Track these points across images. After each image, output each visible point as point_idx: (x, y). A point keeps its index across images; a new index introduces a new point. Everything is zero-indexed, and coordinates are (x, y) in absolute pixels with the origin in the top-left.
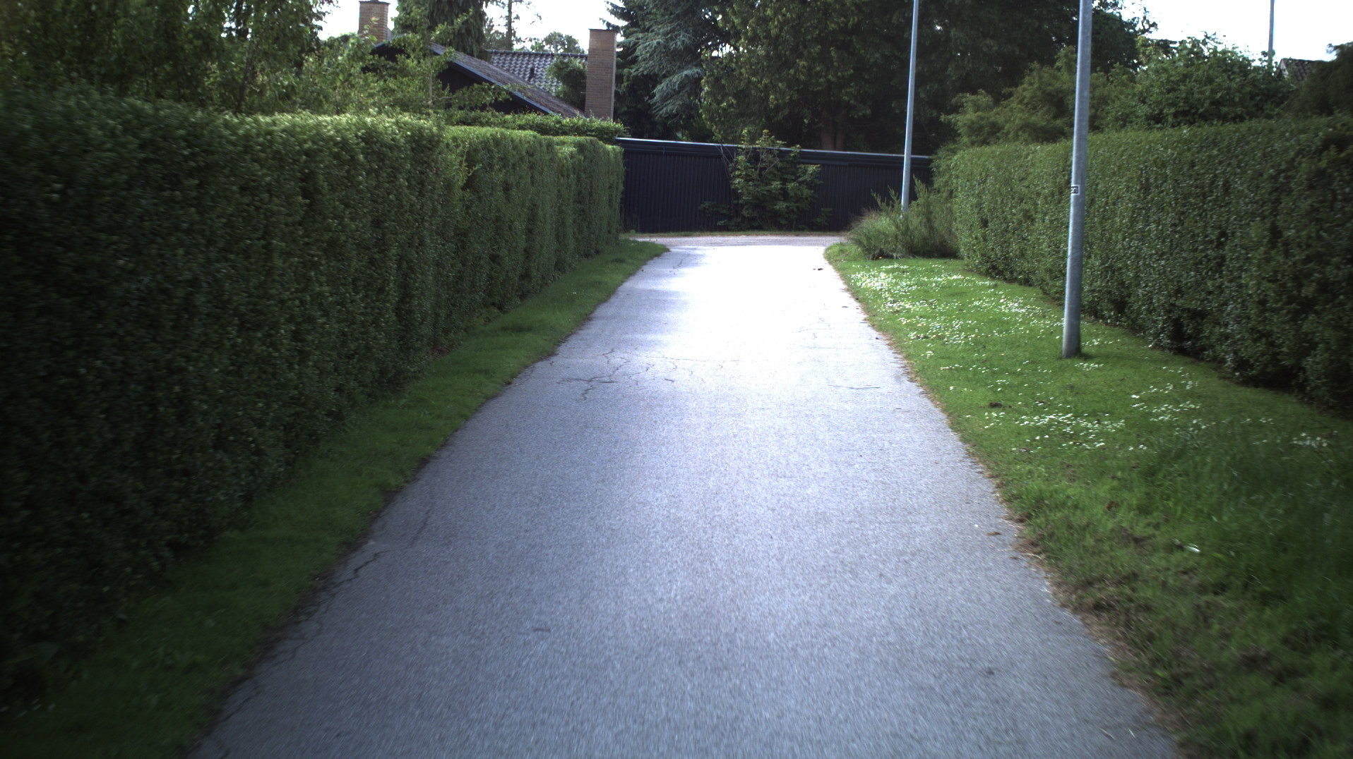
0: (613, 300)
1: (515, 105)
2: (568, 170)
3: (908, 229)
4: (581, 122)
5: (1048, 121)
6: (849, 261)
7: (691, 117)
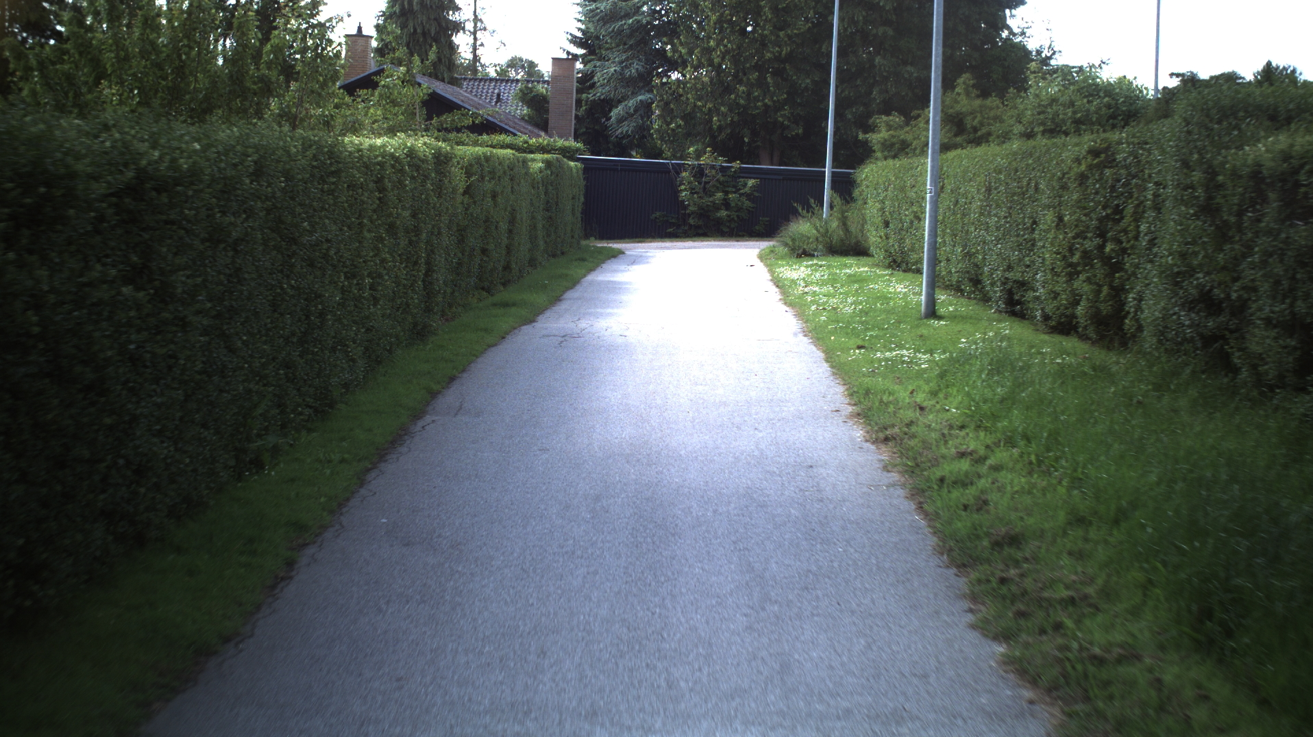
0: (578, 287)
1: (487, 127)
2: (538, 183)
3: (827, 231)
4: (546, 142)
5: (950, 138)
6: (777, 259)
7: (644, 137)
